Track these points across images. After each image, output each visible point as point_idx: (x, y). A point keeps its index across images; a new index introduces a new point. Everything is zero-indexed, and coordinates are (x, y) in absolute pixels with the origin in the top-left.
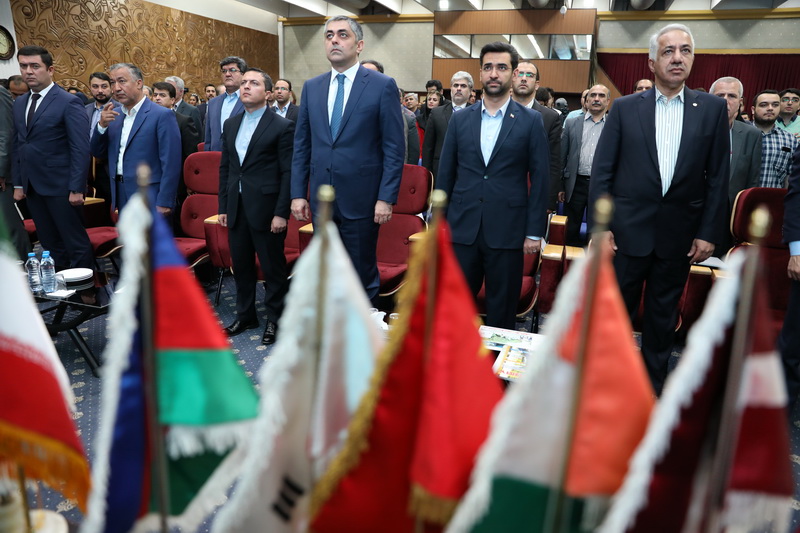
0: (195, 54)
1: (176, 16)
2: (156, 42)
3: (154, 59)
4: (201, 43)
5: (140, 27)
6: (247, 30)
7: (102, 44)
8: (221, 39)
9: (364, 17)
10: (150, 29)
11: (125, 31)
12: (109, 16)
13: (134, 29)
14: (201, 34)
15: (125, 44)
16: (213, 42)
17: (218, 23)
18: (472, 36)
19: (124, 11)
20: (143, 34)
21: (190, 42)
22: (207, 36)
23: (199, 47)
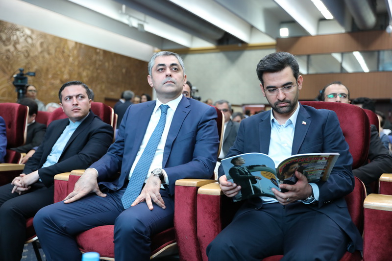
0: (84, 74)
1: (71, 45)
2: (53, 63)
3: (50, 76)
4: (90, 66)
5: (42, 52)
6: (129, 59)
7: (8, 63)
8: (107, 64)
9: (221, 47)
10: (49, 54)
11: (29, 55)
12: (16, 43)
13: (36, 53)
14: (90, 58)
15: (27, 64)
16: (99, 65)
17: (106, 53)
18: (308, 56)
19: (29, 40)
20: (43, 57)
21: (81, 65)
22: (95, 62)
23: (89, 69)
